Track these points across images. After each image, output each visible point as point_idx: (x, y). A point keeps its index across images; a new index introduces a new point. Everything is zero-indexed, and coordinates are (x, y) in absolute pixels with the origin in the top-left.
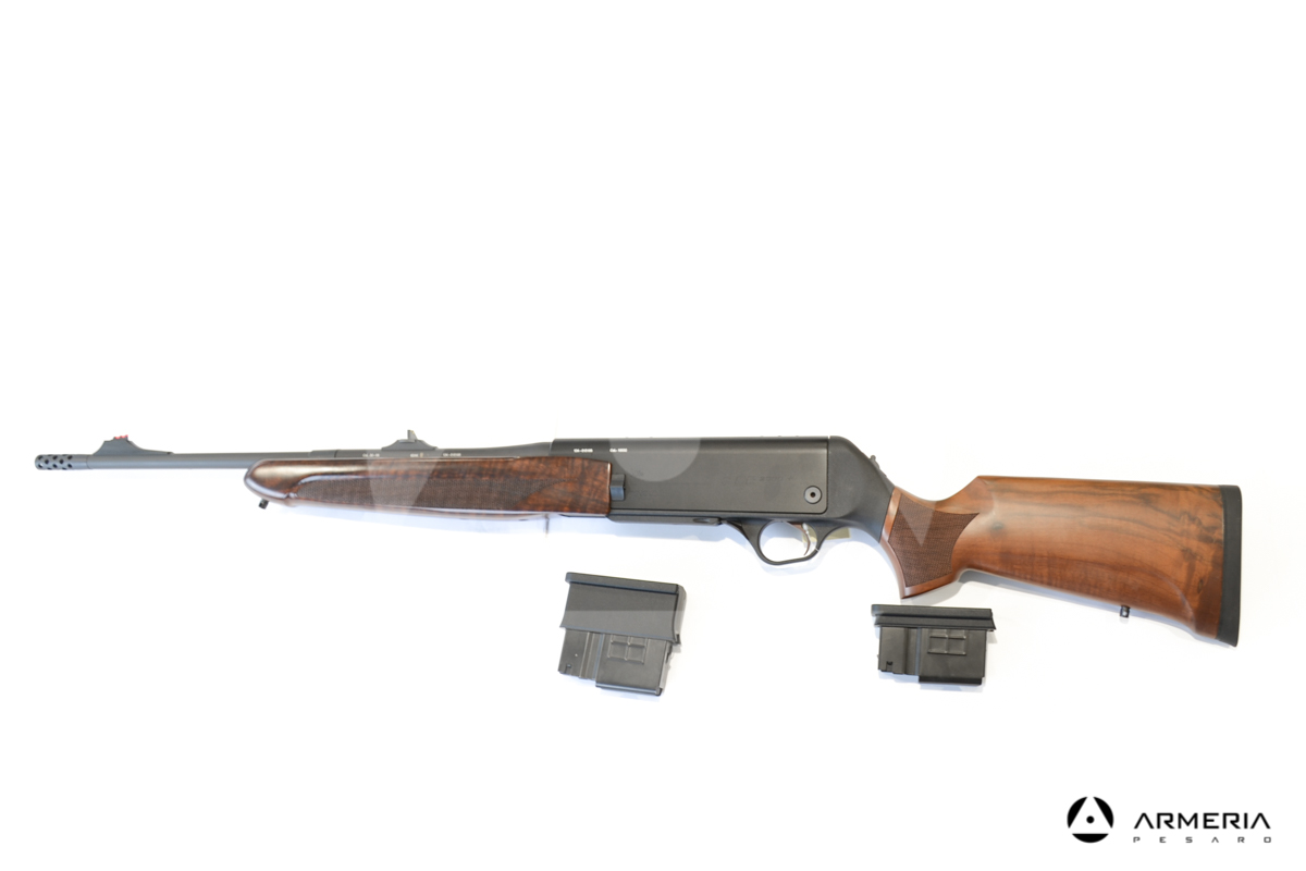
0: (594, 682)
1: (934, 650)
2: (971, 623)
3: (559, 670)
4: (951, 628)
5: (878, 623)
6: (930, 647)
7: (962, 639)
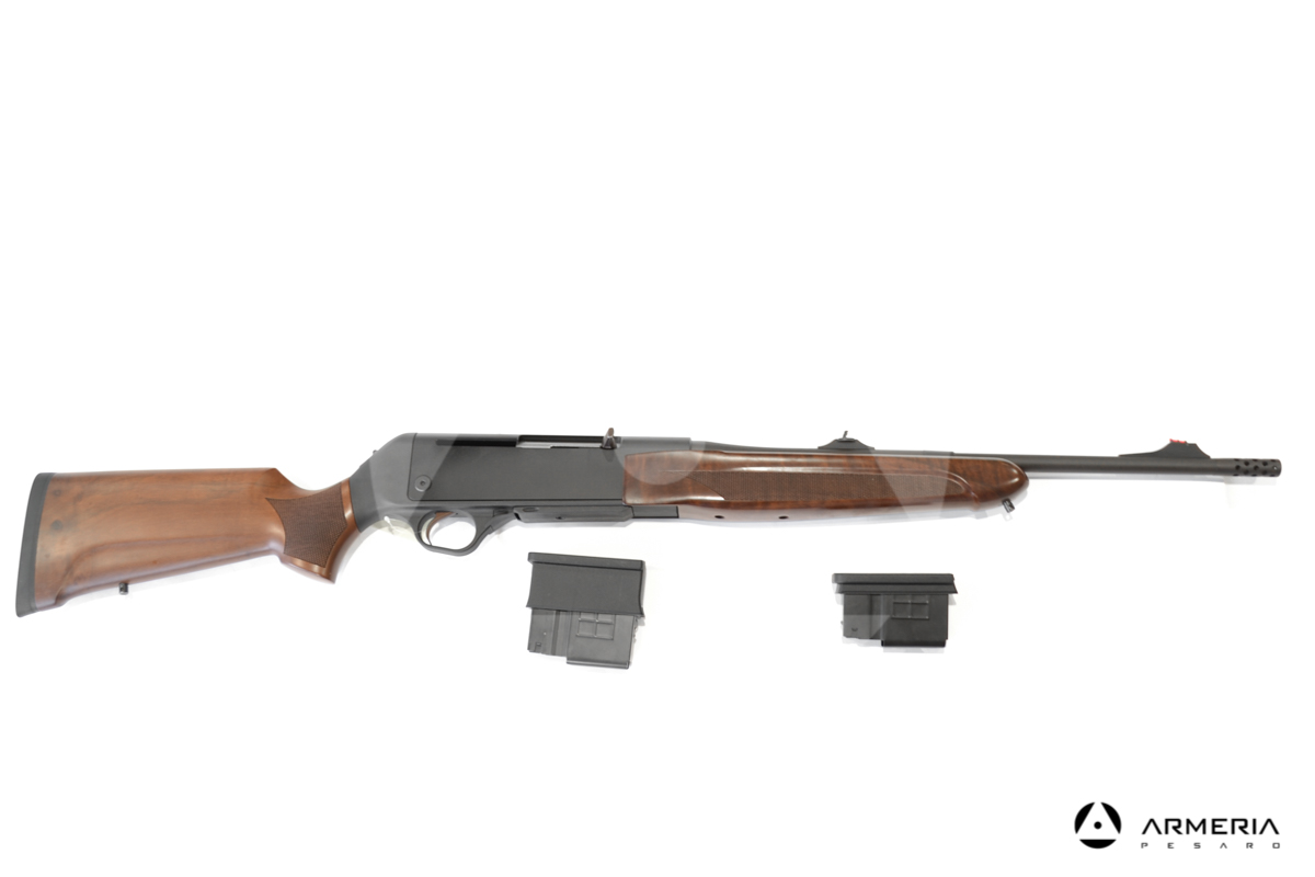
0: (564, 659)
1: (898, 616)
2: (932, 588)
3: (529, 649)
4: (914, 594)
5: (841, 591)
6: (894, 614)
7: (925, 604)
